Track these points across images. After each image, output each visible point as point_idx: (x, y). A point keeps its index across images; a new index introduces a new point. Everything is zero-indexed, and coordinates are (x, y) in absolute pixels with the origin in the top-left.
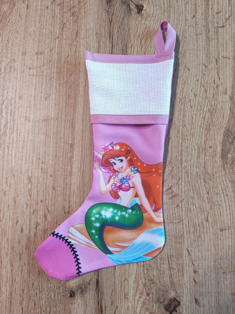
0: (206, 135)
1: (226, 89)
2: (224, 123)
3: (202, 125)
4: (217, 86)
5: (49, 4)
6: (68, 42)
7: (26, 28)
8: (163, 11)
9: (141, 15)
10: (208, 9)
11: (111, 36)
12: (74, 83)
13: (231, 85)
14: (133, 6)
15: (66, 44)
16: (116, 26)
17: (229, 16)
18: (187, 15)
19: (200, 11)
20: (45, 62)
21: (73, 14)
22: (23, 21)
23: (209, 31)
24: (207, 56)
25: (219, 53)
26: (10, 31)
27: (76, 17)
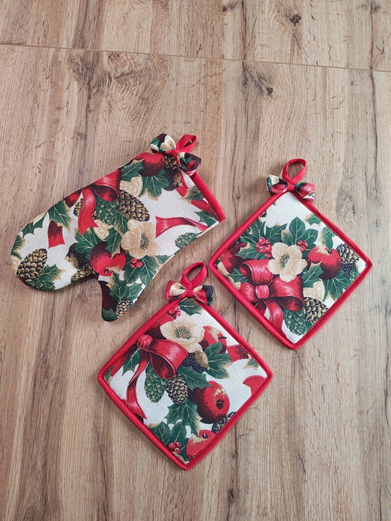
0: (323, 193)
1: (340, 158)
2: (338, 184)
3: (321, 185)
4: (333, 155)
5: (195, 83)
6: (210, 115)
7: (176, 102)
8: (289, 94)
9: (271, 96)
10: (326, 93)
11: (246, 112)
12: (216, 148)
13: (344, 155)
14: (264, 89)
15: (209, 116)
16: (251, 104)
17: (342, 101)
18: (309, 98)
19: (319, 95)
20: (192, 130)
21: (215, 93)
22: (173, 95)
23: (326, 111)
24: (324, 131)
25: (334, 128)
26: (162, 103)
27: (217, 95)
